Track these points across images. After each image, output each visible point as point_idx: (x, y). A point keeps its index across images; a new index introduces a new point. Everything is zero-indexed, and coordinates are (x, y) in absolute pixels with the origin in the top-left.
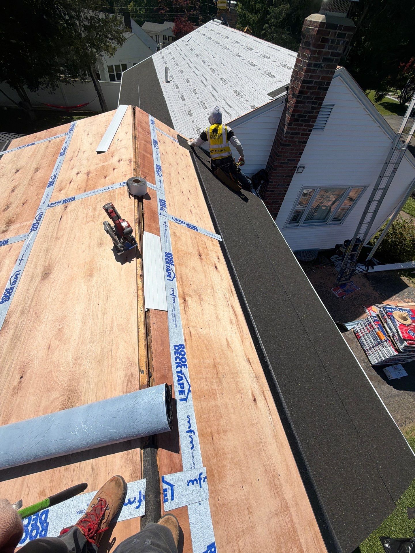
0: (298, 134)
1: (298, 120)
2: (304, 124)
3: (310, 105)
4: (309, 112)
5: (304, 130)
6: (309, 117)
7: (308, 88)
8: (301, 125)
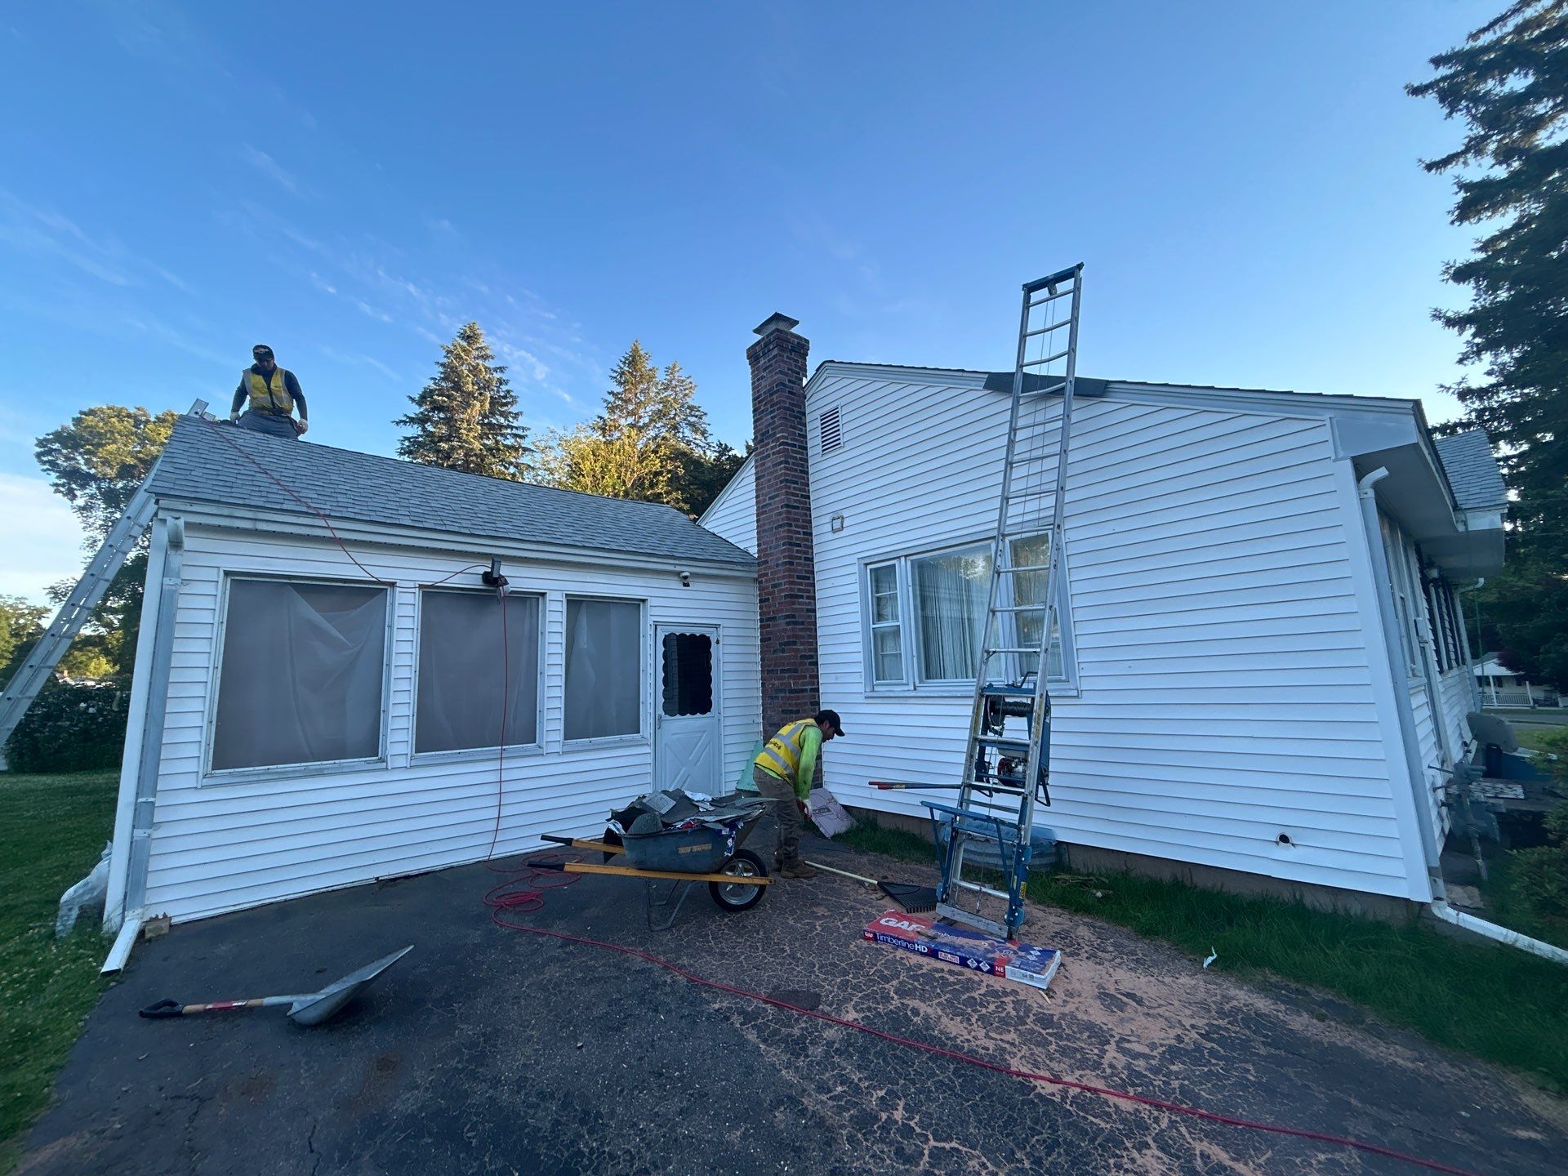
0: (768, 456)
1: (762, 441)
2: (770, 441)
3: (769, 417)
4: (770, 425)
5: (773, 448)
6: (773, 429)
7: (759, 402)
8: (768, 444)
